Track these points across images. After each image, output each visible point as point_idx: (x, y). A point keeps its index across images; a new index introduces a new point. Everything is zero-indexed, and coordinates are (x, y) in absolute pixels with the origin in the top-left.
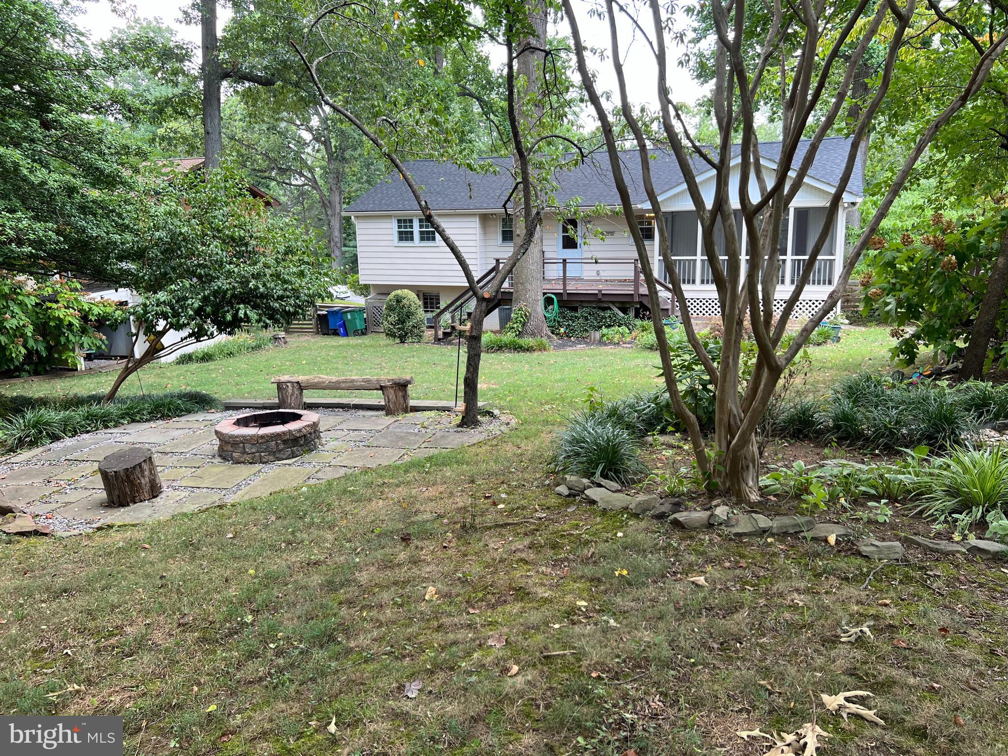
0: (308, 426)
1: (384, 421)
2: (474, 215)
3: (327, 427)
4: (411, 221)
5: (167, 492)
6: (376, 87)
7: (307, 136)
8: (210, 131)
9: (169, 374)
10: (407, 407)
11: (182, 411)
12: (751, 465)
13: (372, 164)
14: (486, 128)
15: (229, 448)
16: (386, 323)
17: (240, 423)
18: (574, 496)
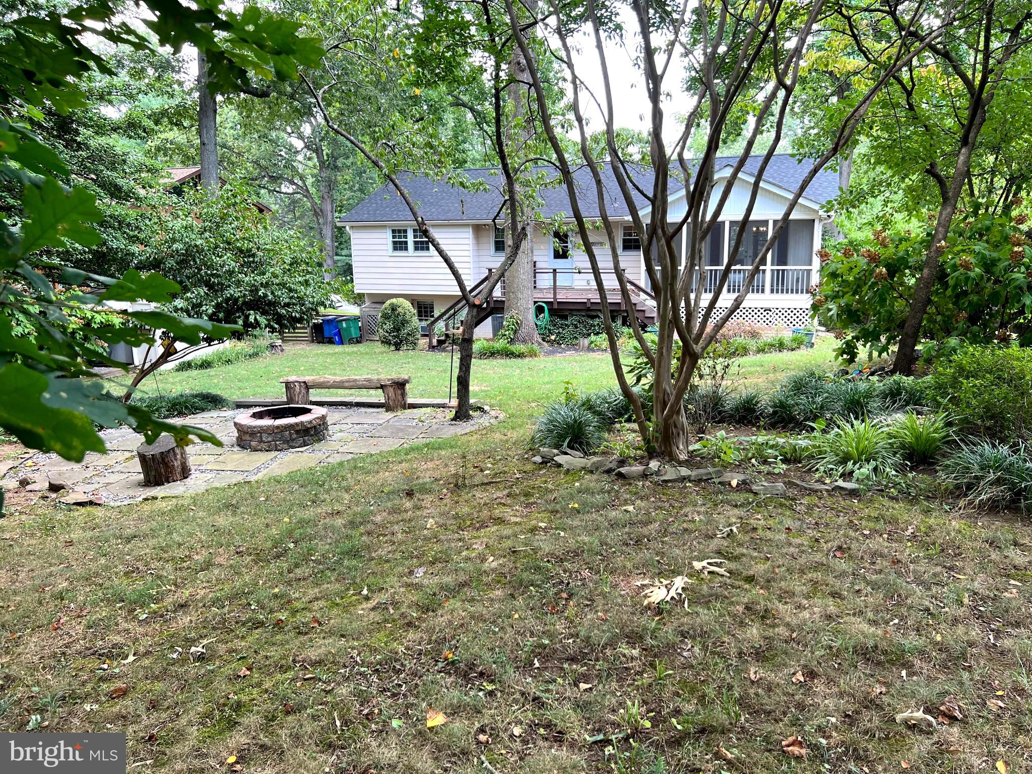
0: (318, 418)
1: (384, 416)
2: (467, 225)
3: (334, 421)
4: (405, 231)
5: (194, 474)
6: (370, 99)
7: (299, 144)
8: (206, 142)
9: (171, 380)
10: (405, 404)
11: (196, 409)
12: (681, 433)
13: (365, 172)
14: (479, 136)
15: (247, 437)
16: (381, 331)
17: (255, 415)
18: (546, 463)
